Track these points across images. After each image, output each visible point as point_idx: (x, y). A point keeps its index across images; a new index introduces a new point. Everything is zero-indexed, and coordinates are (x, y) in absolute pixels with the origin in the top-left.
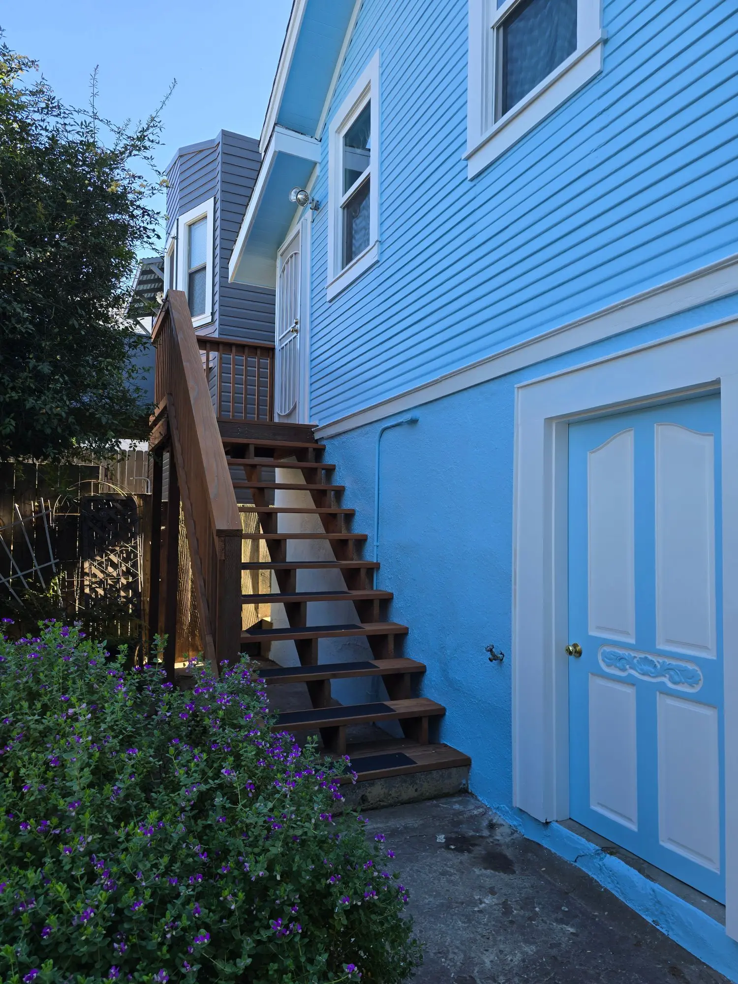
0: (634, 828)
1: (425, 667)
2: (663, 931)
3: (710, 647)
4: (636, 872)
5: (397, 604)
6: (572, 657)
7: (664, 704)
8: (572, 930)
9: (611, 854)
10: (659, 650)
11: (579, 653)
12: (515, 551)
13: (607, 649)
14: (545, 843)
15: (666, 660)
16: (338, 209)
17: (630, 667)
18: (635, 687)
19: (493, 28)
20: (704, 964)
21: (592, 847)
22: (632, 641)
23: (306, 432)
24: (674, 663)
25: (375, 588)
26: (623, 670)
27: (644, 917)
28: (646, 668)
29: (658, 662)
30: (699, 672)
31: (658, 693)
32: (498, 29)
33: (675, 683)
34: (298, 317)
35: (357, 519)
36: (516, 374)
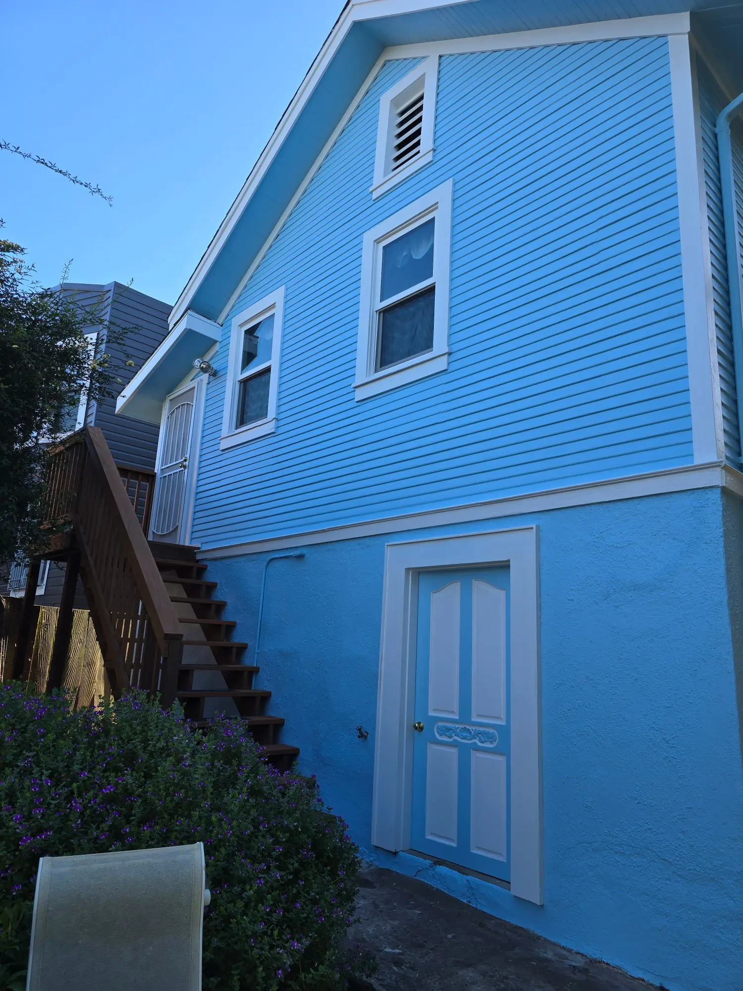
0: (454, 845)
1: (299, 750)
2: (474, 906)
3: (502, 717)
4: (457, 872)
5: (275, 700)
6: (416, 732)
7: (475, 756)
8: (418, 912)
9: (440, 865)
10: (473, 722)
11: (421, 729)
12: (382, 656)
13: (440, 724)
14: (395, 868)
15: (477, 728)
16: (236, 383)
17: (455, 735)
18: (457, 748)
19: (377, 311)
20: (498, 918)
21: (428, 862)
22: (457, 717)
23: (189, 552)
24: (482, 729)
25: (253, 689)
26: (450, 737)
27: (462, 900)
28: (465, 734)
29: (472, 729)
30: (496, 734)
31: (472, 750)
32: (380, 313)
33: (482, 742)
34: (188, 456)
35: (238, 629)
36: (386, 536)
